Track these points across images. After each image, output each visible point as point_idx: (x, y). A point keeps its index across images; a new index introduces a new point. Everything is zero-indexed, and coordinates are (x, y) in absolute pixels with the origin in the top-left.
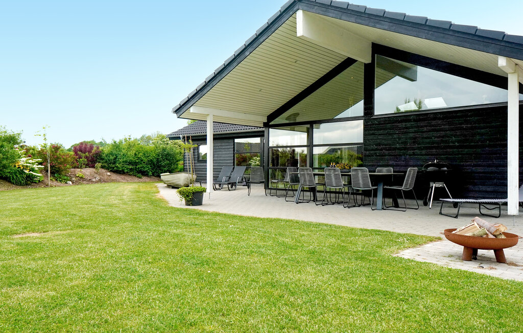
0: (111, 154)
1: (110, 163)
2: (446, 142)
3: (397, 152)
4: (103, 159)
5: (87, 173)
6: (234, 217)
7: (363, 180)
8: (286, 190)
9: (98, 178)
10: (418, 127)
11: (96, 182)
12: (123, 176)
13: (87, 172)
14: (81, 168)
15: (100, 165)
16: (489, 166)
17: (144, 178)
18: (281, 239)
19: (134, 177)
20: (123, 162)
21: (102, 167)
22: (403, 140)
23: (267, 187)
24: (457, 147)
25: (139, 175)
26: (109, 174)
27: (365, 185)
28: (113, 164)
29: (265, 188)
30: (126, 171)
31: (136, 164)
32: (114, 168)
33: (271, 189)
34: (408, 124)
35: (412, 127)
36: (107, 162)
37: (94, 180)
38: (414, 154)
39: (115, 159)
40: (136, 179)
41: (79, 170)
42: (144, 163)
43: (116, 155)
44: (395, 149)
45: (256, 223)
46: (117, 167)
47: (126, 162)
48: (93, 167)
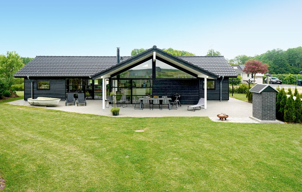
2: (177, 88)
7: (167, 101)
10: (170, 83)
16: (187, 95)
22: (165, 87)
24: (180, 89)
27: (167, 103)
34: (167, 82)
35: (168, 83)
38: (169, 91)
44: (163, 89)
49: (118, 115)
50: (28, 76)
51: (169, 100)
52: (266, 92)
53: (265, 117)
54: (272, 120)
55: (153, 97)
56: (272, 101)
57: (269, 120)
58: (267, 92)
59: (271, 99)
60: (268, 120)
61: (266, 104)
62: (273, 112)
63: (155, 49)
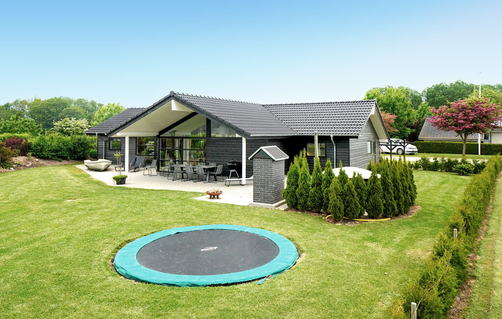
0: (39, 145)
1: (38, 152)
3: (220, 155)
4: (32, 149)
5: (21, 161)
6: (144, 190)
8: (168, 172)
9: (30, 164)
11: (30, 167)
12: (48, 161)
13: (21, 159)
14: (16, 157)
15: (31, 154)
17: (64, 162)
18: (162, 197)
19: (56, 161)
20: (48, 151)
21: (33, 155)
22: (222, 150)
23: (158, 170)
25: (60, 159)
26: (37, 160)
28: (40, 152)
29: (157, 171)
30: (50, 157)
31: (56, 151)
32: (40, 155)
33: (161, 171)
36: (34, 151)
37: (28, 165)
39: (42, 148)
40: (58, 163)
41: (15, 158)
42: (64, 150)
43: (42, 146)
45: (154, 192)
46: (43, 155)
47: (50, 150)
48: (25, 155)
49: (124, 183)
50: (97, 133)
51: (204, 169)
52: (259, 159)
53: (257, 197)
54: (268, 203)
55: (182, 163)
56: (267, 173)
57: (264, 202)
58: (261, 158)
59: (266, 169)
60: (261, 202)
61: (259, 177)
62: (268, 190)
63: (172, 96)
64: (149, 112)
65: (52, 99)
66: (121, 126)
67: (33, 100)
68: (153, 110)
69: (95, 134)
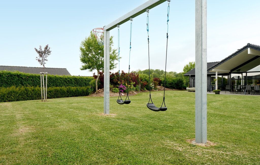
5: (159, 87)
12: (168, 89)
15: (162, 85)
20: (168, 84)
28: (165, 84)
30: (169, 87)
31: (171, 84)
32: (165, 86)
42: (174, 84)
50: (190, 75)
63: (249, 46)
64: (232, 57)
65: (145, 70)
66: (215, 66)
67: (138, 71)
68: (235, 55)
69: (189, 76)
